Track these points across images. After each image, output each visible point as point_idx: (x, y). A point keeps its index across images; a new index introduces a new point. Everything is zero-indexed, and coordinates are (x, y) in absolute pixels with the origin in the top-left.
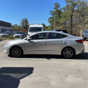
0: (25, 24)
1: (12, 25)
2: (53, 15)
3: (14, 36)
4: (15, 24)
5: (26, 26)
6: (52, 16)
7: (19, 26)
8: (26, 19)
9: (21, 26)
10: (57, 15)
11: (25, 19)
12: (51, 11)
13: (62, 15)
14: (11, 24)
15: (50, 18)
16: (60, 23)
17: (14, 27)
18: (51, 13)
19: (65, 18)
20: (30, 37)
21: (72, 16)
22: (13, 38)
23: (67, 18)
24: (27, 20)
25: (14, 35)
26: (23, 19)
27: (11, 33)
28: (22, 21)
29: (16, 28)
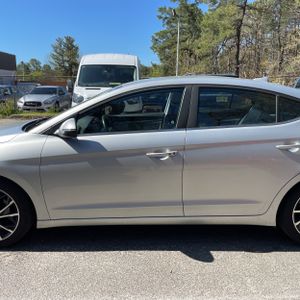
0: (66, 58)
1: (18, 63)
2: (167, 23)
3: (20, 105)
4: (33, 60)
5: (71, 66)
6: (165, 28)
7: (47, 68)
8: (70, 40)
9: (53, 68)
10: (184, 22)
11: (65, 41)
12: (161, 10)
13: (204, 22)
14: (13, 58)
15: (157, 34)
16: (197, 52)
17: (27, 68)
18: (160, 17)
19: (216, 32)
20: (77, 117)
21: (239, 25)
22: (13, 112)
23: (222, 35)
24: (74, 44)
25: (22, 100)
26: (60, 41)
27: (9, 92)
28: (55, 48)
29: (34, 74)
